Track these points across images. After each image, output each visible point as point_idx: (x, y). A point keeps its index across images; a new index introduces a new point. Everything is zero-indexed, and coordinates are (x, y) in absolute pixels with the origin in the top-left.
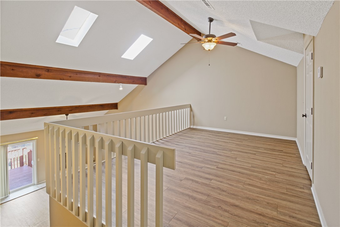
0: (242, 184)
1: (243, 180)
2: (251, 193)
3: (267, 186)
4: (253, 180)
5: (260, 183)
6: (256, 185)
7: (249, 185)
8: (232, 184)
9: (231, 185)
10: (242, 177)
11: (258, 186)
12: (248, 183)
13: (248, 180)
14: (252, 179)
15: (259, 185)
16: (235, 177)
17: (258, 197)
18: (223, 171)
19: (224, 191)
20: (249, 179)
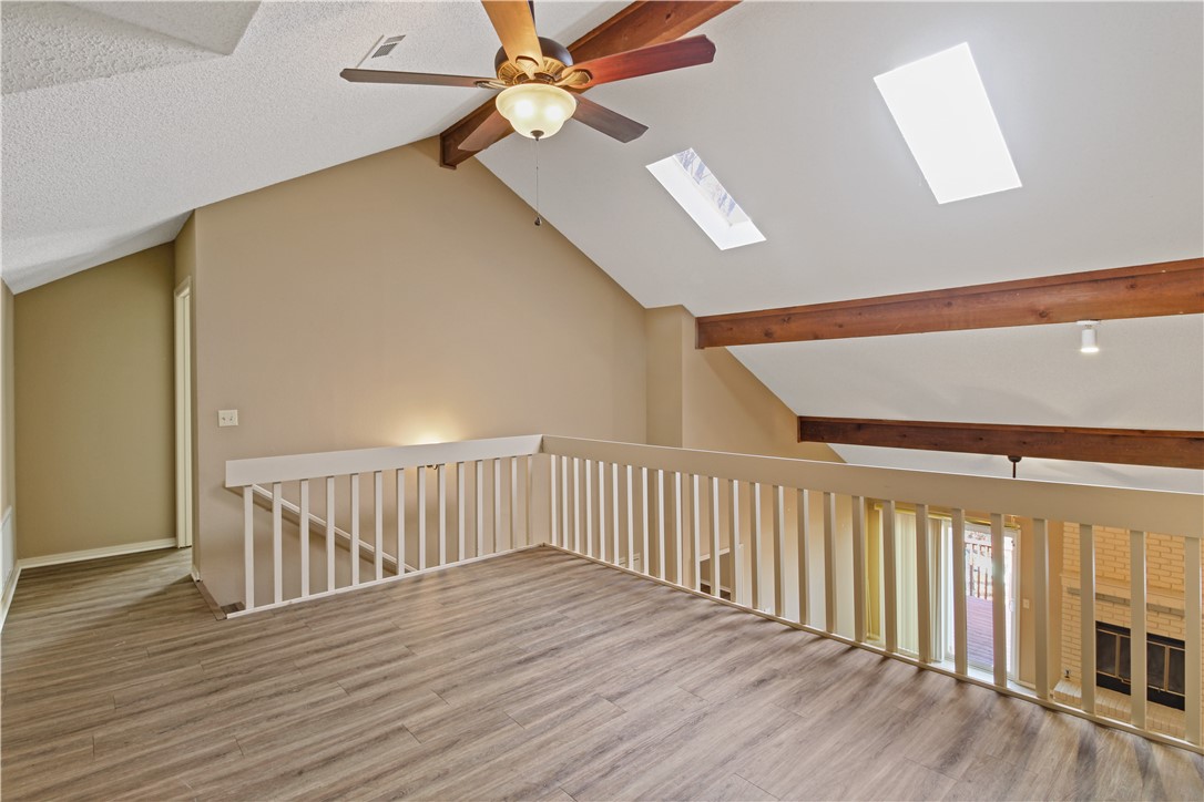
0: (245, 741)
1: (256, 753)
2: (193, 736)
3: (151, 794)
4: (220, 779)
5: (183, 789)
6: (192, 768)
7: (218, 755)
8: (276, 722)
9: (277, 716)
10: (267, 762)
11: (186, 770)
12: (230, 758)
13: (235, 768)
14: (228, 783)
15: (182, 778)
16: (296, 745)
17: (166, 740)
18: (361, 734)
19: (276, 695)
20: (236, 774)
